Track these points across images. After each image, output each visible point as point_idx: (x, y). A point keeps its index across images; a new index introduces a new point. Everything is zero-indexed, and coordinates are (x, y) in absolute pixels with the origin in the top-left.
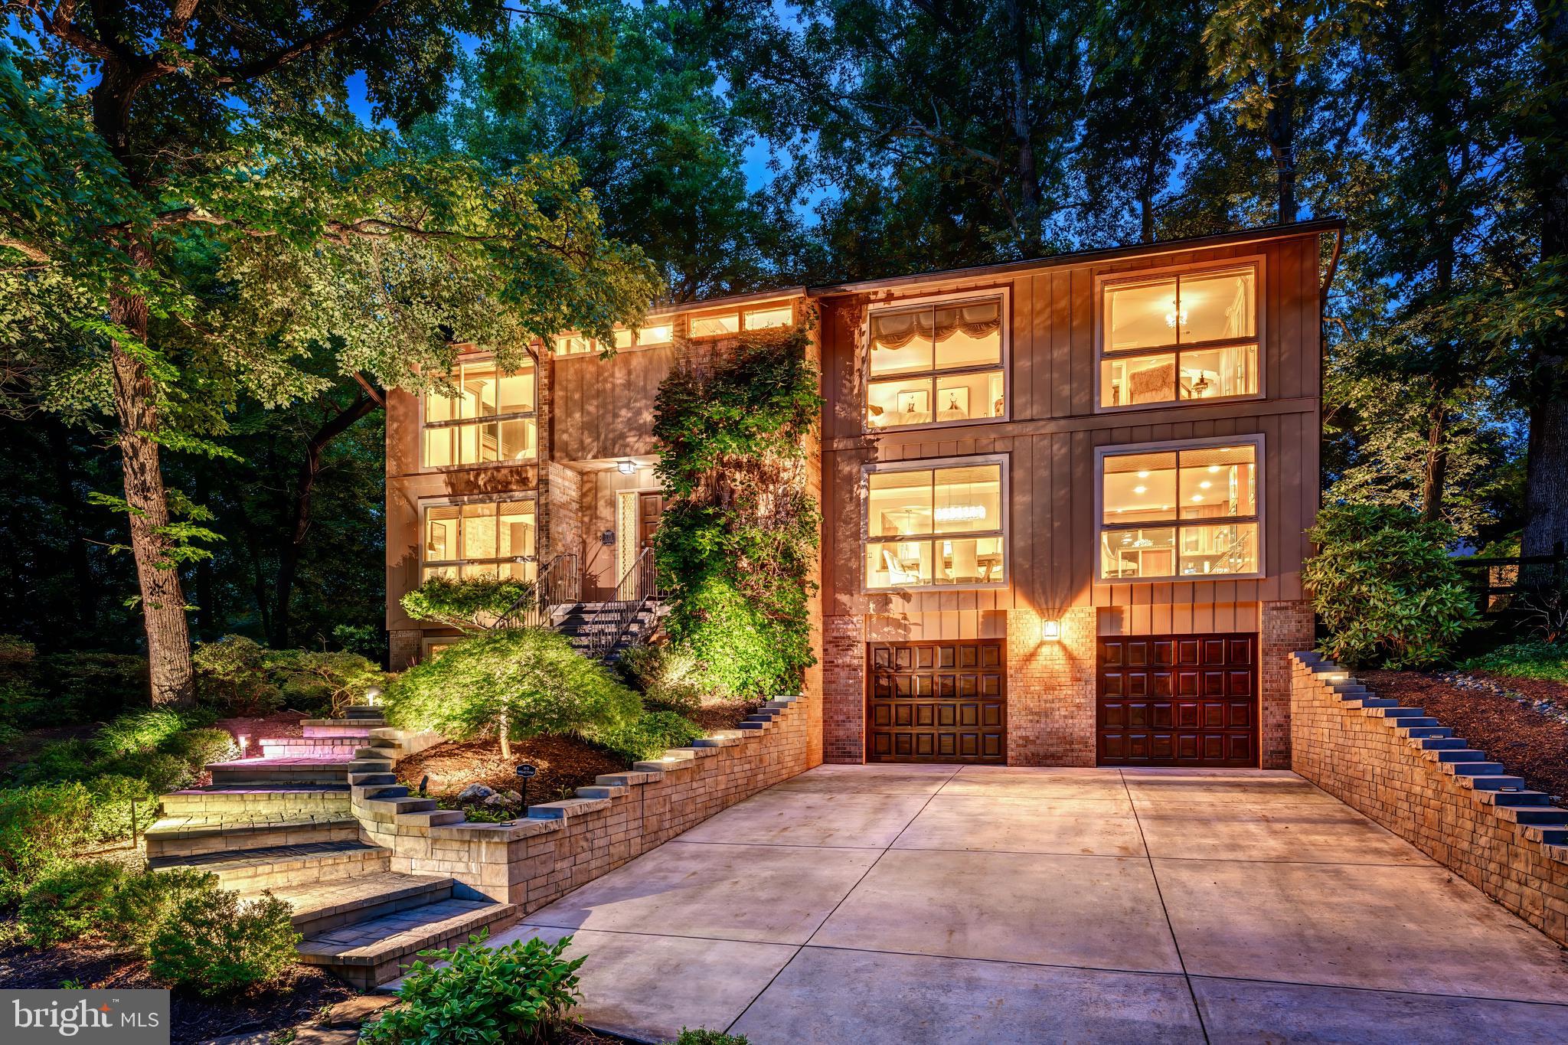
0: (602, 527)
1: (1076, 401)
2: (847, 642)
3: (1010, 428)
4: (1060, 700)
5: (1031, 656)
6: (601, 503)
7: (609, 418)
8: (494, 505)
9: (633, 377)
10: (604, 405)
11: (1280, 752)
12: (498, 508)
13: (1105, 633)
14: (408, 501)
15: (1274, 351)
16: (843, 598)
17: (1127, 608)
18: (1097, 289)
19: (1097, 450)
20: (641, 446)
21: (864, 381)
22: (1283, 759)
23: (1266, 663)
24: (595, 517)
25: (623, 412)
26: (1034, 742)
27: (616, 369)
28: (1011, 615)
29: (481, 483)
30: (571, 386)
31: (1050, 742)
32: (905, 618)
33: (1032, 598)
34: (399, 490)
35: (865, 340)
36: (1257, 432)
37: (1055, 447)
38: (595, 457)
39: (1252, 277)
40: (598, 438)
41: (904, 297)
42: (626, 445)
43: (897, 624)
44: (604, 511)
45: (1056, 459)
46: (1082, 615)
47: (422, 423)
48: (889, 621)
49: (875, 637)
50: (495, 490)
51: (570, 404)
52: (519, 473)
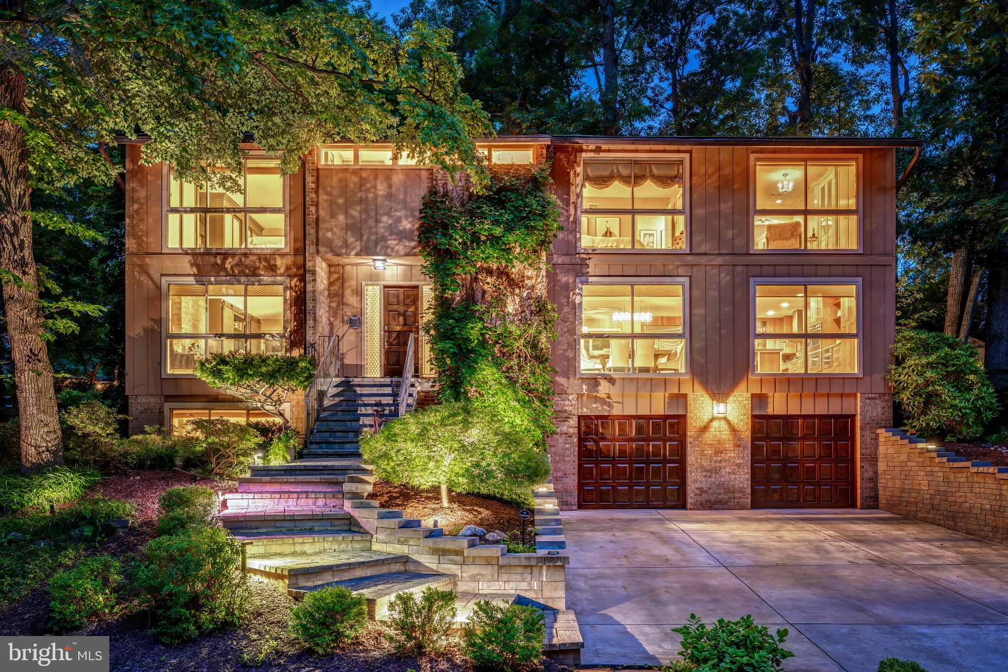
0: (349, 312)
1: (736, 242)
2: (565, 415)
3: (690, 258)
4: (725, 461)
5: (705, 429)
6: (348, 292)
7: (371, 223)
8: (242, 287)
9: (394, 190)
10: (366, 211)
11: (872, 497)
12: (246, 290)
13: (757, 413)
14: (149, 276)
15: (868, 221)
16: (561, 380)
17: (770, 394)
18: (751, 163)
19: (752, 280)
20: (401, 249)
21: (579, 212)
22: (873, 502)
23: (862, 436)
24: (342, 303)
25: (385, 219)
26: (707, 492)
27: (378, 182)
28: (691, 397)
29: (228, 266)
30: (335, 192)
31: (718, 491)
32: (609, 397)
33: (705, 385)
34: (140, 266)
35: (579, 180)
36: (857, 276)
37: (722, 275)
38: (357, 254)
39: (854, 168)
40: (361, 239)
41: (609, 151)
42: (387, 247)
43: (603, 402)
44: (352, 300)
45: (722, 284)
46: (741, 399)
47: (165, 209)
48: (596, 399)
49: (585, 411)
50: (242, 273)
51: (335, 207)
52: (266, 260)
